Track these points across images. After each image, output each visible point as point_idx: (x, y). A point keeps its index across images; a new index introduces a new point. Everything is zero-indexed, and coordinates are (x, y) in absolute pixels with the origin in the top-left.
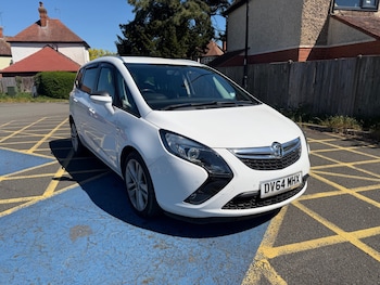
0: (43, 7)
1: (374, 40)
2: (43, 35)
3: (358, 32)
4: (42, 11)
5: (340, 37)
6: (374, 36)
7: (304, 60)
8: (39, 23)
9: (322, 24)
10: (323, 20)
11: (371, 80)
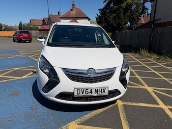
0: (74, 3)
2: (73, 15)
4: (73, 5)
8: (72, 10)
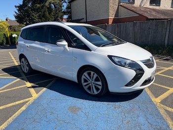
1: (138, 15)
3: (131, 12)
5: (124, 14)
6: (138, 14)
7: (111, 23)
9: (116, 8)
10: (117, 7)
11: (139, 31)
